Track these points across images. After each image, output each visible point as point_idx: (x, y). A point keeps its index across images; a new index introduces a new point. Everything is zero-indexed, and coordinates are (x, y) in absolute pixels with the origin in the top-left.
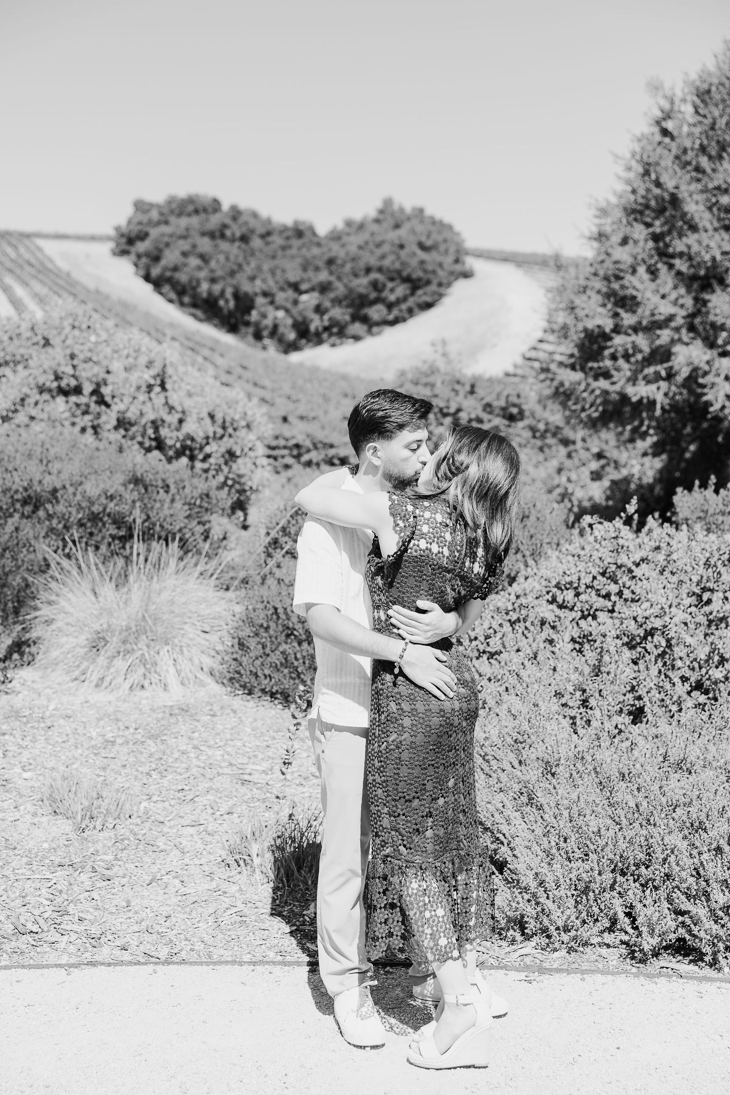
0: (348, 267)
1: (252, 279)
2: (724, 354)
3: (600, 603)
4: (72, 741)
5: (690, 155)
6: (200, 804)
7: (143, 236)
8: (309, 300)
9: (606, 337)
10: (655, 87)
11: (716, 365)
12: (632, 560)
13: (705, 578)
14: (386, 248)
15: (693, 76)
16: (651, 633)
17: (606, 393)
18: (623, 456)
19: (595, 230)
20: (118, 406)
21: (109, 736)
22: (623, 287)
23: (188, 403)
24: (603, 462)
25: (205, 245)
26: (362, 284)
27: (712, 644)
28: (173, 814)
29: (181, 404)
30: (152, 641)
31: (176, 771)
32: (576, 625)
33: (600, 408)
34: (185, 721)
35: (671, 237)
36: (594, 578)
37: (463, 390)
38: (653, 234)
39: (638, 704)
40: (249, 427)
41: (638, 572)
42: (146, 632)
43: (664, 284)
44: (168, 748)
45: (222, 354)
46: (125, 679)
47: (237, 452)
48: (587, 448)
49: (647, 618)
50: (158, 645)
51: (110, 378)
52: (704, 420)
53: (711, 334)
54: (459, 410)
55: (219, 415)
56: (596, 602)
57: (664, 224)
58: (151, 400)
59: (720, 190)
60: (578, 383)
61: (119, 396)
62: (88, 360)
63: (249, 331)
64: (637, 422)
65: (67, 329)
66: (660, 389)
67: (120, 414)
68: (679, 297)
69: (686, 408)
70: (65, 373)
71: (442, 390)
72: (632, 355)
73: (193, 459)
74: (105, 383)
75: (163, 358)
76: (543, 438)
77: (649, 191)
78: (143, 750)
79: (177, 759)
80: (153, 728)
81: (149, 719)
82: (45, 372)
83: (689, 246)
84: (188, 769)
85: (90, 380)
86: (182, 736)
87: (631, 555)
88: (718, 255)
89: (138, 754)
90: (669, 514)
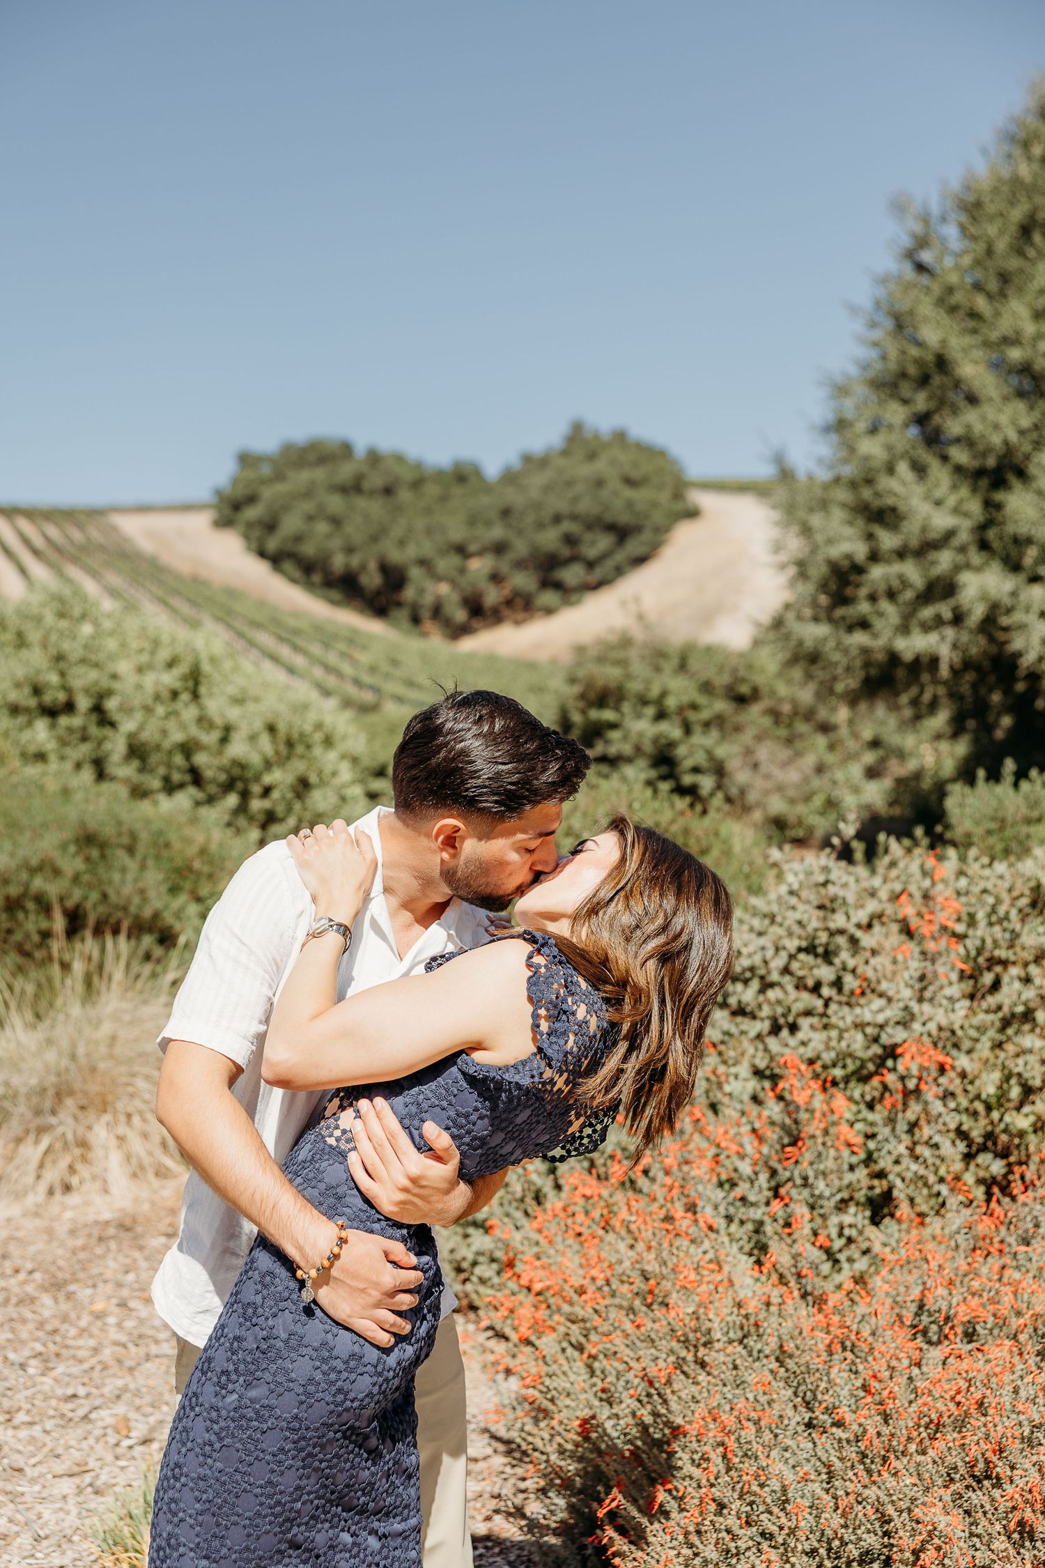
0: (530, 519)
1: (402, 543)
2: (1035, 579)
3: (807, 999)
5: (958, 297)
6: (100, 1424)
7: (251, 499)
8: (479, 566)
9: (859, 570)
10: (899, 207)
11: (1023, 597)
12: (854, 920)
13: (989, 942)
14: (579, 488)
15: (955, 184)
17: (865, 651)
18: (909, 741)
19: (830, 417)
20: (128, 725)
22: (878, 494)
23: (233, 714)
24: (881, 752)
25: (336, 503)
26: (550, 539)
27: (1005, 1065)
28: (46, 1450)
29: (223, 715)
30: (82, 1108)
31: (74, 1357)
32: (761, 1047)
33: (860, 675)
34: (120, 1251)
35: (941, 416)
36: (792, 957)
37: (669, 666)
38: (915, 414)
39: (880, 1186)
40: (328, 742)
41: (867, 940)
42: (71, 1093)
43: (937, 485)
44: (74, 1308)
45: (364, 647)
46: (39, 1177)
47: (313, 779)
48: (855, 735)
49: (882, 1027)
50: (91, 1115)
51: (116, 686)
52: (1016, 680)
53: (1014, 553)
54: (664, 694)
55: (282, 727)
56: (796, 1000)
57: (930, 398)
58: (175, 713)
59: (1007, 341)
60: (825, 639)
61: (127, 710)
62: (83, 661)
63: (403, 614)
64: (914, 690)
65: (49, 619)
66: (943, 638)
67: (131, 736)
68: (961, 501)
69: (986, 664)
70: (47, 685)
71: (639, 668)
72: (900, 592)
73: (245, 795)
74: (109, 693)
75: (194, 650)
76: (790, 725)
77: (903, 352)
78: (29, 1315)
79: (83, 1331)
80: (60, 1268)
81: (60, 1252)
82: (18, 685)
83: (969, 427)
84: (96, 1350)
85: (87, 691)
86: (105, 1282)
87: (852, 912)
88: (1013, 436)
89: (18, 1326)
90: (939, 829)
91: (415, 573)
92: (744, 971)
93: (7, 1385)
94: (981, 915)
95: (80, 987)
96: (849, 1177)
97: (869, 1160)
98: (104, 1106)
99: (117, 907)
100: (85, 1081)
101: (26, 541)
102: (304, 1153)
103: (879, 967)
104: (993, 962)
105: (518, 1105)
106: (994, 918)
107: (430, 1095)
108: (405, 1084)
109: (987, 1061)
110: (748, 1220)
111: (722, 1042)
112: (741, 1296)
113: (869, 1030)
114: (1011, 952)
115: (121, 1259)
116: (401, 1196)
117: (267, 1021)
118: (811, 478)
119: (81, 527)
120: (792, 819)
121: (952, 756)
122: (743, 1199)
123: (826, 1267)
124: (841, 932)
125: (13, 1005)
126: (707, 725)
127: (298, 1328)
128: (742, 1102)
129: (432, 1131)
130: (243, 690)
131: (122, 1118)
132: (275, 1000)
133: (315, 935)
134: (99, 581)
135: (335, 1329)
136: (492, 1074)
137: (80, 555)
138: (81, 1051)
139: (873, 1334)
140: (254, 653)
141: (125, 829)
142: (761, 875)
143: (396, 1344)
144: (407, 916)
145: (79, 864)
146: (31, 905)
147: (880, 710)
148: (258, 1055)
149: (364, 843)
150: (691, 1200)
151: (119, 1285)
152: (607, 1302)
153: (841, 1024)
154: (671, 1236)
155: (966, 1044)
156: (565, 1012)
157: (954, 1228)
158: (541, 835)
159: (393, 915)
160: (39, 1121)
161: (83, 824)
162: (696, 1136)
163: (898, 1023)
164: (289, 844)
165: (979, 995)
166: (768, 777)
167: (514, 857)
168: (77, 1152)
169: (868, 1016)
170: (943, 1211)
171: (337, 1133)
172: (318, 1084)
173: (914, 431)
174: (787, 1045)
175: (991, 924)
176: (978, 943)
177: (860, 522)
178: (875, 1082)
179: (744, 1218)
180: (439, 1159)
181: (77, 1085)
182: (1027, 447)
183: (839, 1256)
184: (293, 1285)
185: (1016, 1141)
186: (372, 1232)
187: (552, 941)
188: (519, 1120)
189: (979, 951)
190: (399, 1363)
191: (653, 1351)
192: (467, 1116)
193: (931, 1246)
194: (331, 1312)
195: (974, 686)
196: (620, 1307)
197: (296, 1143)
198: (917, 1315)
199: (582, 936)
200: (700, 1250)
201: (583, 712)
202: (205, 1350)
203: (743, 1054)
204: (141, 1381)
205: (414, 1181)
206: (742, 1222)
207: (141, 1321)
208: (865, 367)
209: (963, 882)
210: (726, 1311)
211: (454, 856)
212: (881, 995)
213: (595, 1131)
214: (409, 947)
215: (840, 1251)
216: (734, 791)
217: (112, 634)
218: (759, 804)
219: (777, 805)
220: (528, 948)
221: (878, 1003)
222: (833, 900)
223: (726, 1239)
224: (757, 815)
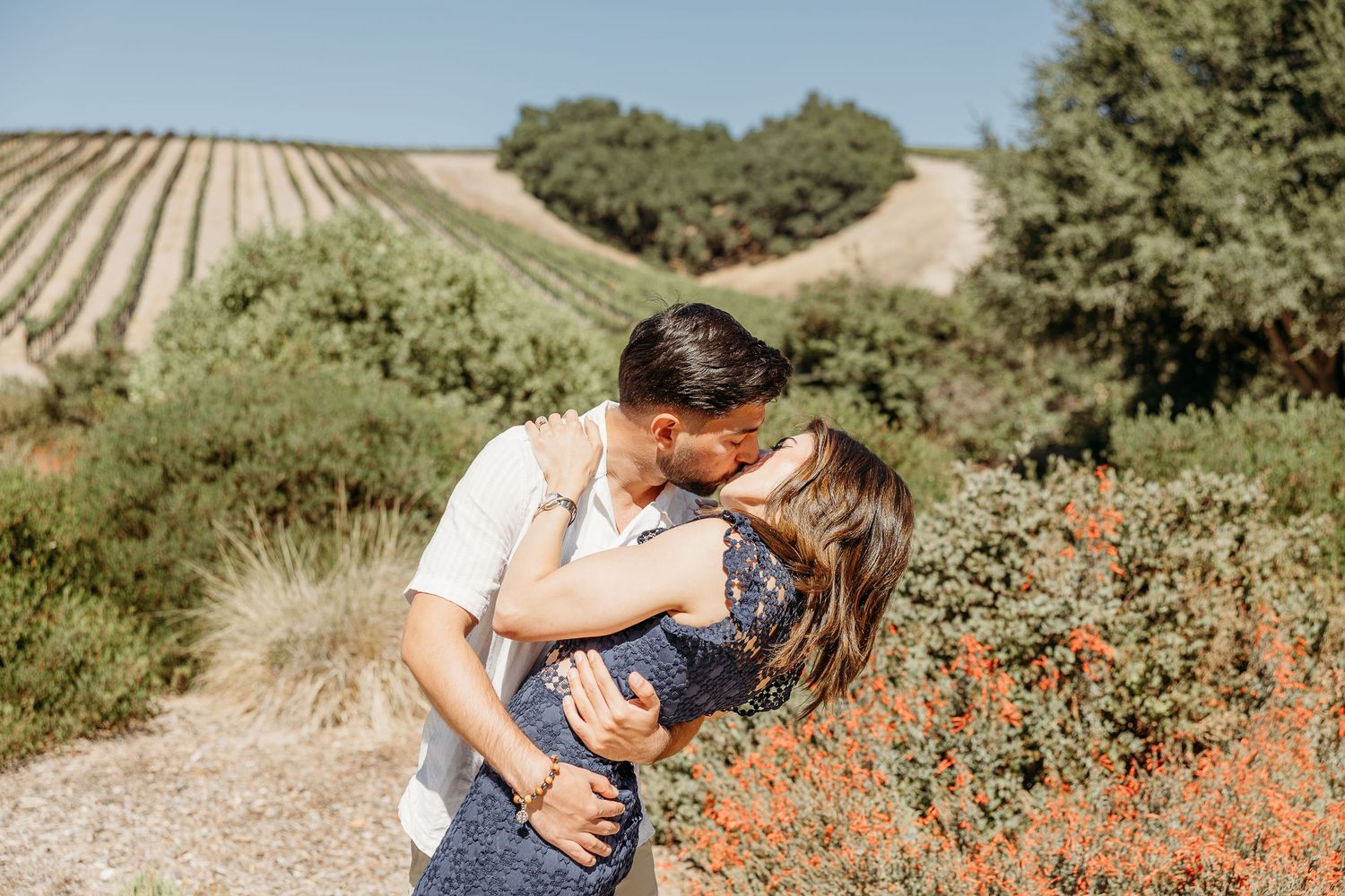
0: (768, 175)
1: (657, 191)
2: (1201, 244)
3: (978, 592)
4: (203, 812)
7: (530, 147)
8: (722, 213)
9: (1049, 229)
11: (1191, 259)
12: (1024, 525)
13: (1140, 550)
14: (811, 150)
16: (1053, 641)
17: (1050, 300)
18: (1084, 381)
19: (1031, 95)
20: (411, 333)
21: (257, 804)
22: (1068, 164)
23: (502, 328)
24: (1060, 389)
25: (602, 154)
26: (784, 193)
27: (1149, 657)
29: (493, 328)
30: (353, 655)
31: (334, 864)
32: (936, 631)
33: (1047, 320)
34: (378, 777)
35: (1128, 99)
36: (967, 556)
37: (880, 306)
38: (1105, 96)
39: (1032, 757)
40: (582, 355)
41: (1034, 544)
42: (345, 641)
43: (1122, 158)
44: (337, 823)
45: (620, 279)
46: (313, 711)
47: (568, 387)
48: (1039, 373)
49: (1043, 619)
50: (361, 660)
51: (404, 298)
52: (1180, 331)
53: (1185, 220)
54: (875, 329)
55: (543, 341)
56: (969, 592)
57: (1119, 83)
58: (453, 325)
59: (1189, 35)
60: (1016, 288)
61: (412, 320)
62: (376, 276)
63: (655, 252)
64: (1091, 336)
65: (349, 238)
66: (1119, 292)
67: (414, 342)
68: (1141, 173)
69: (1156, 316)
70: (345, 295)
71: (854, 306)
72: (1083, 250)
73: (509, 398)
74: (397, 304)
75: (471, 272)
76: (982, 362)
77: (1098, 42)
78: (298, 827)
79: (343, 843)
80: (327, 789)
81: (327, 775)
82: (320, 294)
83: (1151, 109)
84: (353, 860)
85: (378, 302)
86: (365, 802)
87: (1022, 519)
88: (1190, 119)
89: (288, 835)
90: (1103, 453)
91: (667, 217)
92: (925, 565)
93: (276, 884)
94: (1134, 527)
95: (357, 552)
96: (1006, 747)
97: (1025, 733)
98: (372, 655)
99: (392, 486)
100: (357, 632)
101: (336, 174)
102: (526, 695)
103: (1044, 568)
104: (1142, 568)
105: (713, 661)
106: (1145, 532)
107: (637, 650)
108: (616, 639)
109: (1133, 654)
110: (918, 778)
111: (903, 625)
112: (906, 841)
113: (1032, 621)
114: (1158, 561)
115: (379, 784)
116: (608, 736)
117: (500, 580)
118: (1011, 147)
119: (384, 165)
120: (980, 442)
121: (1122, 394)
122: (913, 761)
123: (982, 823)
124: (1011, 536)
125: (299, 563)
126: (910, 358)
127: (513, 846)
128: (917, 678)
129: (637, 680)
130: (512, 308)
131: (387, 665)
132: (508, 562)
133: (545, 508)
134: (396, 212)
135: (545, 848)
136: (690, 634)
137: (380, 188)
138: (355, 606)
139: (1018, 882)
140: (526, 279)
141: (403, 419)
142: (946, 486)
143: (597, 864)
144: (627, 497)
145: (362, 448)
146: (318, 480)
147: (1062, 353)
148: (491, 609)
149: (592, 430)
150: (868, 759)
151: (376, 806)
152: (789, 841)
153: (1007, 615)
154: (848, 788)
155: (1116, 638)
156: (756, 583)
157: (1095, 794)
158: (745, 431)
159: (614, 495)
160: (316, 664)
161: (367, 412)
162: (877, 704)
163: (1058, 616)
164: (527, 429)
165: (1129, 596)
166: (961, 405)
167: (720, 449)
168: (347, 691)
169: (1031, 609)
170: (1087, 781)
171: (556, 680)
172: (540, 636)
173: (1103, 111)
174: (959, 630)
175: (1141, 536)
176: (1130, 551)
177: (1052, 188)
178: (1034, 667)
179: (913, 777)
180: (642, 706)
181: (350, 635)
182: (1202, 129)
183: (993, 814)
184: (510, 807)
185: (1154, 724)
186: (581, 766)
187: (748, 521)
188: (713, 675)
189: (1131, 558)
190: (598, 881)
191: (827, 886)
192: (667, 669)
193: (1074, 809)
194: (542, 833)
195: (1144, 335)
196: (801, 846)
197: (520, 687)
198: (1057, 867)
199: (775, 518)
200: (873, 802)
201: (804, 342)
202: (433, 859)
203: (920, 637)
204: (389, 888)
205: (619, 723)
206: (911, 781)
207: (393, 838)
208: (1064, 54)
209: (1120, 498)
210: (890, 854)
211: (669, 446)
212: (1044, 591)
213: (780, 690)
214: (627, 523)
215: (995, 810)
216: (931, 417)
217: (401, 254)
218: (952, 429)
219: (967, 430)
220: (727, 526)
221: (1041, 598)
222: (1007, 507)
223: (896, 794)
224: (950, 438)
